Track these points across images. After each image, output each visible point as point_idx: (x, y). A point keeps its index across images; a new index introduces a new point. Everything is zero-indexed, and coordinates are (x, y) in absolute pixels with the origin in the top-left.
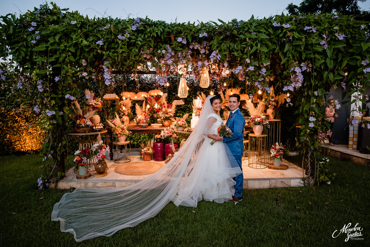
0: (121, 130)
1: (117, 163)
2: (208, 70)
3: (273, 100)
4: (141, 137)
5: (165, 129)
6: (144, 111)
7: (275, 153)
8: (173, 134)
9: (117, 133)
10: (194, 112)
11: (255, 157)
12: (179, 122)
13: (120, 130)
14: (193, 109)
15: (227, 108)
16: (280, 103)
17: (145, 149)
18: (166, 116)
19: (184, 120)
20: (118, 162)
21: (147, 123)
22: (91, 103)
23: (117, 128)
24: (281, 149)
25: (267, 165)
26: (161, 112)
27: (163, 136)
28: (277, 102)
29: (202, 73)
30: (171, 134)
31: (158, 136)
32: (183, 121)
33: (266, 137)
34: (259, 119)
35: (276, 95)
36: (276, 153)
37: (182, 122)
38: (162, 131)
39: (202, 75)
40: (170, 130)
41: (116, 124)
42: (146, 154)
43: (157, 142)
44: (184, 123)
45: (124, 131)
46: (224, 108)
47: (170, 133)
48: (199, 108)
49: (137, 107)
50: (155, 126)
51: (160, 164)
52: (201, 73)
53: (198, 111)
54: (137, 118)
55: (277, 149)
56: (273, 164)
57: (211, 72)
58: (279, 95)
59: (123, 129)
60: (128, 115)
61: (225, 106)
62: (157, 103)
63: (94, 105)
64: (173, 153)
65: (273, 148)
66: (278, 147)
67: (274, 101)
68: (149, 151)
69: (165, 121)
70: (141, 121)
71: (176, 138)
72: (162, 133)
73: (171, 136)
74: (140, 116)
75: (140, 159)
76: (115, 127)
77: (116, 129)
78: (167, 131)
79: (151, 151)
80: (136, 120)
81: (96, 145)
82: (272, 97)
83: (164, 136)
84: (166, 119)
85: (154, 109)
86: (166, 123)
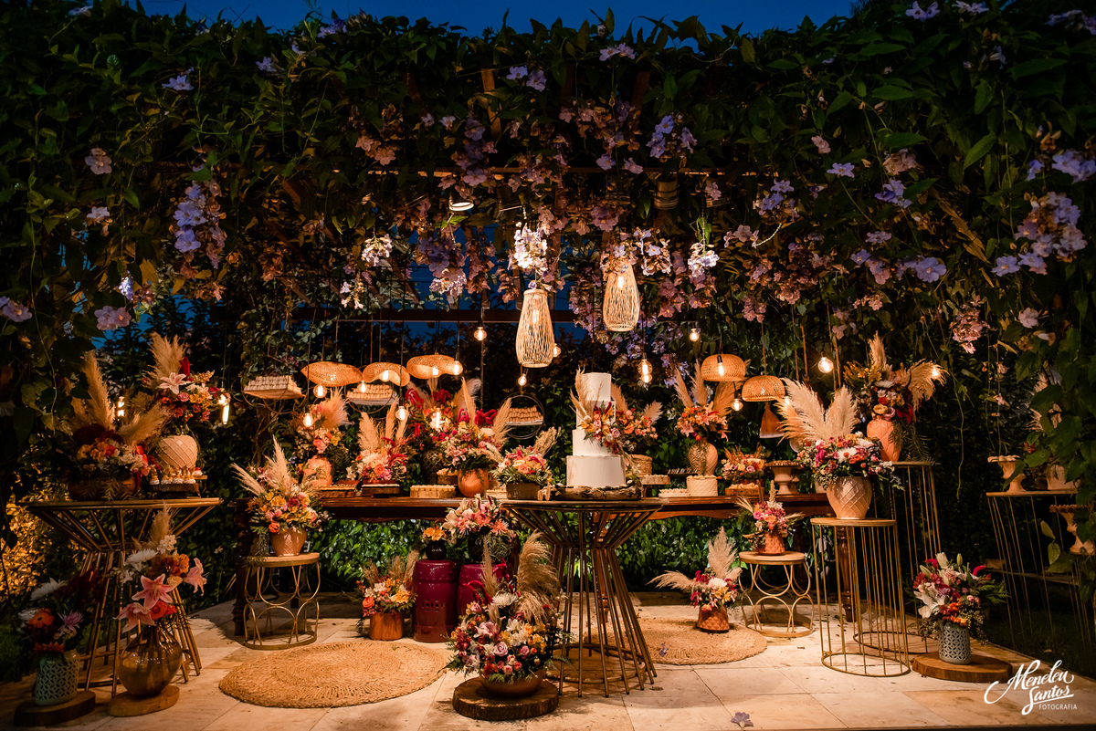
0: (285, 506)
1: (254, 647)
2: (633, 261)
3: (887, 384)
4: (383, 548)
5: (463, 502)
6: (389, 435)
7: (941, 602)
8: (493, 521)
9: (270, 515)
10: (579, 420)
11: (834, 625)
12: (518, 463)
13: (280, 505)
14: (578, 412)
15: (703, 432)
16: (917, 396)
17: (380, 587)
18: (471, 451)
19: (539, 456)
20: (258, 643)
21: (398, 482)
22: (163, 386)
23: (269, 496)
24: (964, 584)
25: (911, 657)
26: (453, 440)
27: (453, 532)
28: (906, 393)
29: (609, 271)
30: (486, 522)
31: (434, 534)
32: (533, 459)
33: (891, 528)
34: (852, 452)
35: (896, 368)
36: (947, 601)
37: (531, 464)
38: (452, 512)
39: (611, 276)
40: (482, 507)
41: (271, 482)
42: (382, 609)
43: (432, 558)
44: (538, 467)
45: (295, 509)
46: (692, 431)
47: (483, 517)
48: (599, 406)
49: (367, 423)
50: (425, 493)
51: (433, 655)
52: (605, 270)
53: (597, 416)
54: (360, 461)
55: (946, 581)
56: (936, 655)
57: (645, 273)
58: (907, 366)
59: (294, 501)
60: (328, 455)
61: (695, 425)
62: (443, 411)
63: (176, 391)
64: (488, 601)
65: (927, 579)
66: (947, 573)
67: (894, 388)
68: (393, 598)
69: (464, 474)
70: (372, 476)
71: (505, 539)
72: (451, 520)
73: (486, 530)
74: (373, 457)
75: (356, 634)
76: (263, 491)
77: (266, 501)
78: (470, 511)
79: (402, 597)
80: (355, 468)
81: (141, 556)
82: (884, 376)
83: (457, 529)
84: (469, 464)
85: (427, 433)
86: (470, 481)
